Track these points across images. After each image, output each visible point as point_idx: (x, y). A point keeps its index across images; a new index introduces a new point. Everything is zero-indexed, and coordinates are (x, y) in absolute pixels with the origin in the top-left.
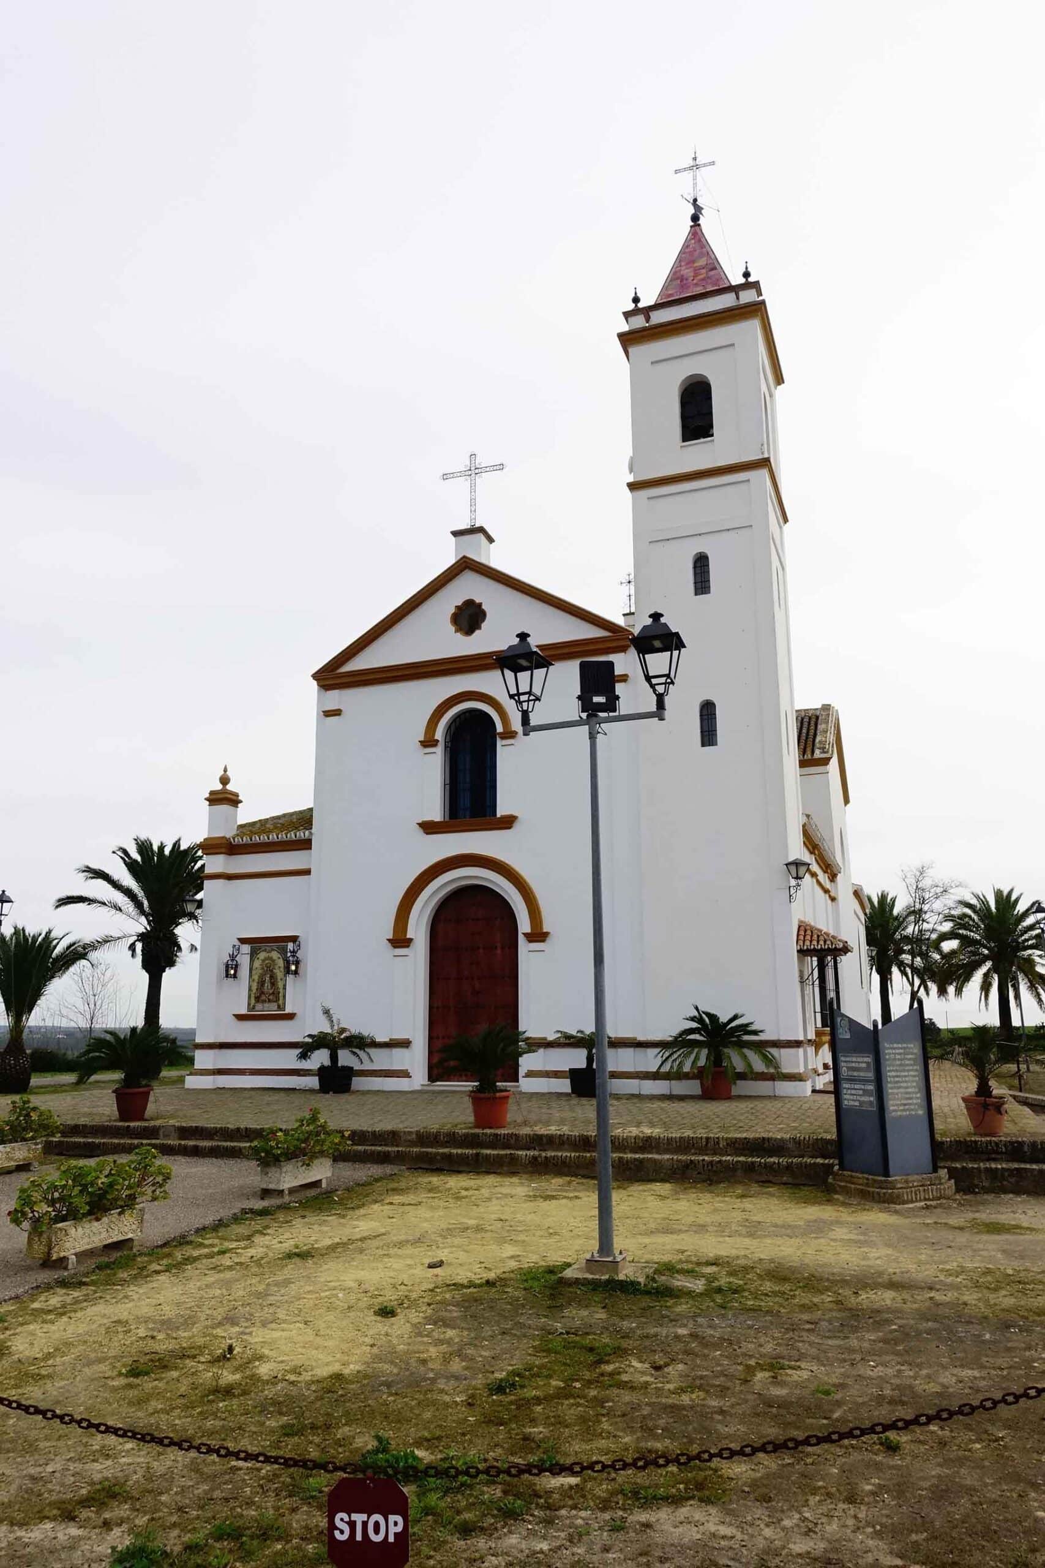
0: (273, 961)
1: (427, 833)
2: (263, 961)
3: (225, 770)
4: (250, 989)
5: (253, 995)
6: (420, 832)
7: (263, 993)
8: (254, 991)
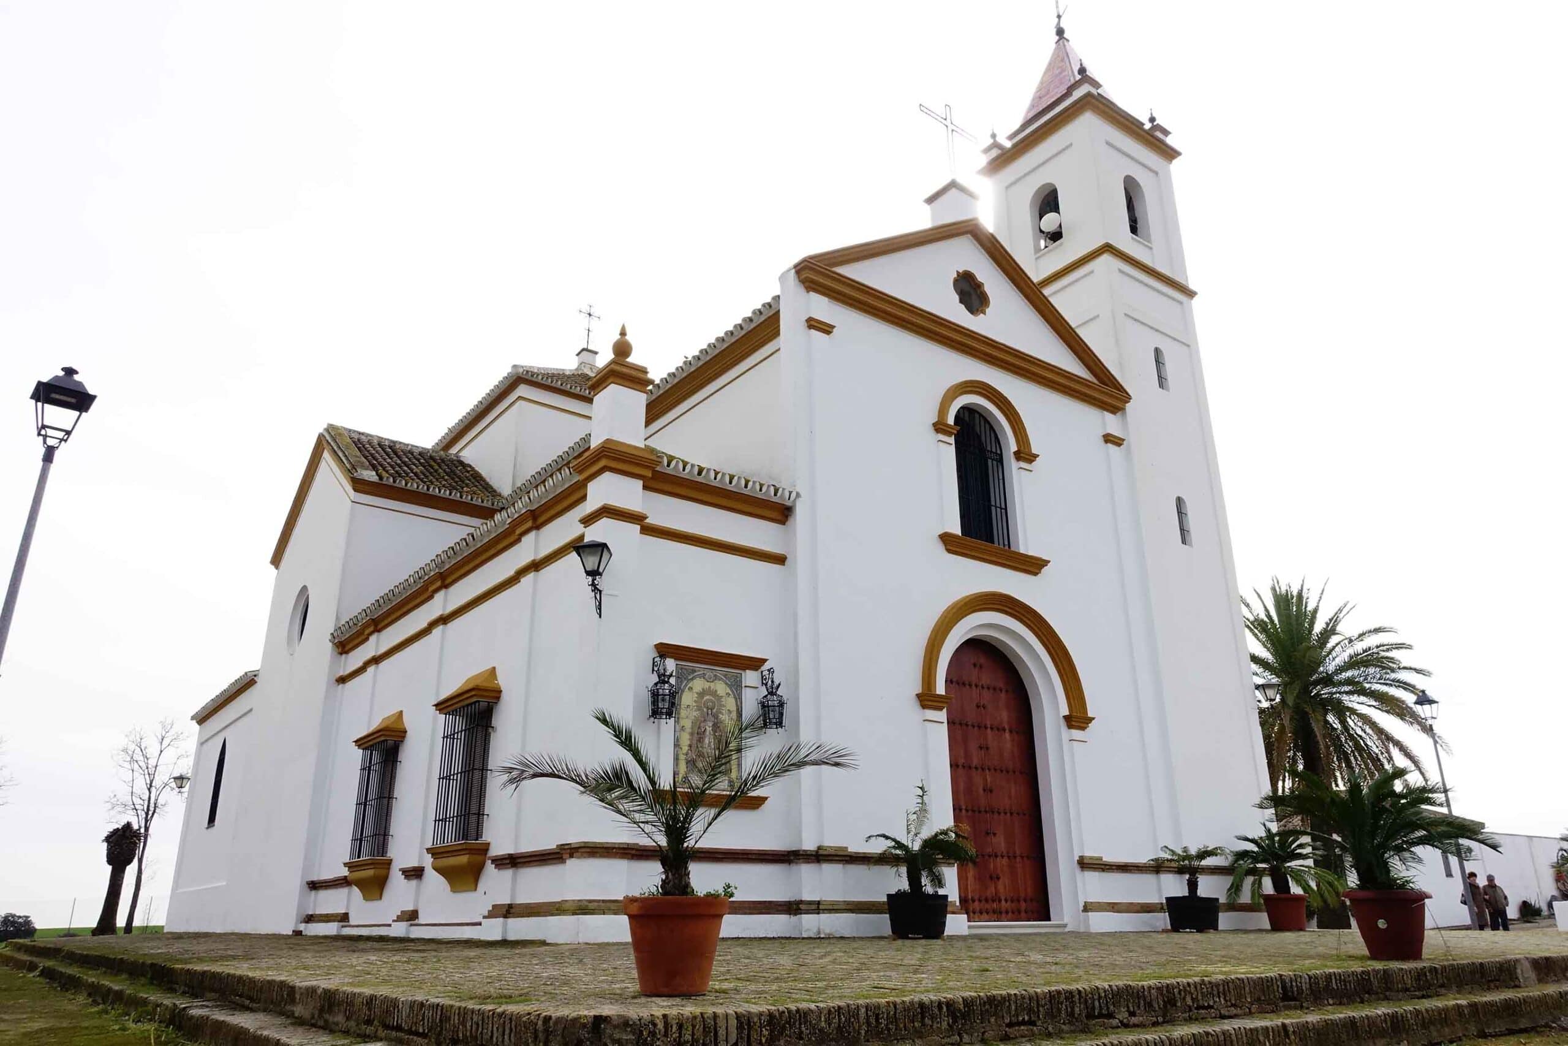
0: (720, 698)
1: (949, 551)
2: (701, 694)
3: (623, 333)
4: (677, 745)
5: (682, 757)
6: (940, 548)
7: (701, 755)
8: (685, 749)
